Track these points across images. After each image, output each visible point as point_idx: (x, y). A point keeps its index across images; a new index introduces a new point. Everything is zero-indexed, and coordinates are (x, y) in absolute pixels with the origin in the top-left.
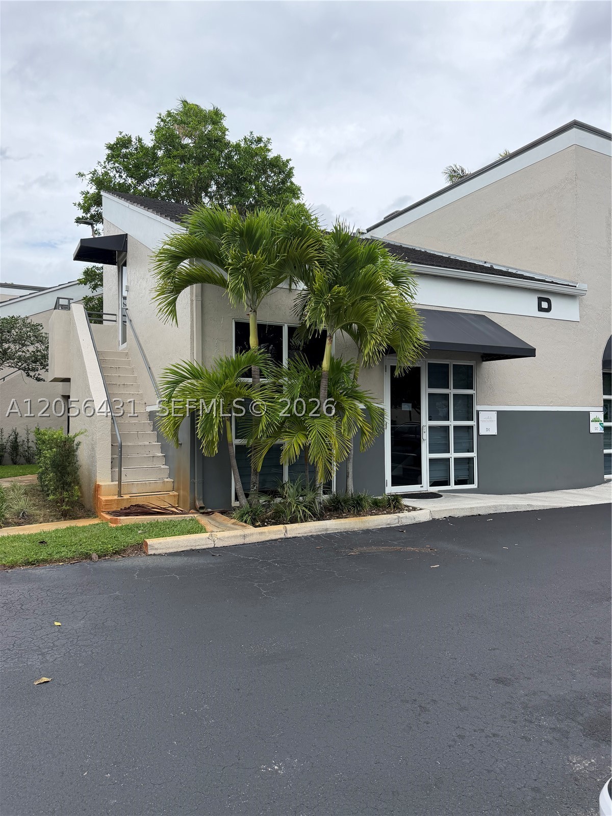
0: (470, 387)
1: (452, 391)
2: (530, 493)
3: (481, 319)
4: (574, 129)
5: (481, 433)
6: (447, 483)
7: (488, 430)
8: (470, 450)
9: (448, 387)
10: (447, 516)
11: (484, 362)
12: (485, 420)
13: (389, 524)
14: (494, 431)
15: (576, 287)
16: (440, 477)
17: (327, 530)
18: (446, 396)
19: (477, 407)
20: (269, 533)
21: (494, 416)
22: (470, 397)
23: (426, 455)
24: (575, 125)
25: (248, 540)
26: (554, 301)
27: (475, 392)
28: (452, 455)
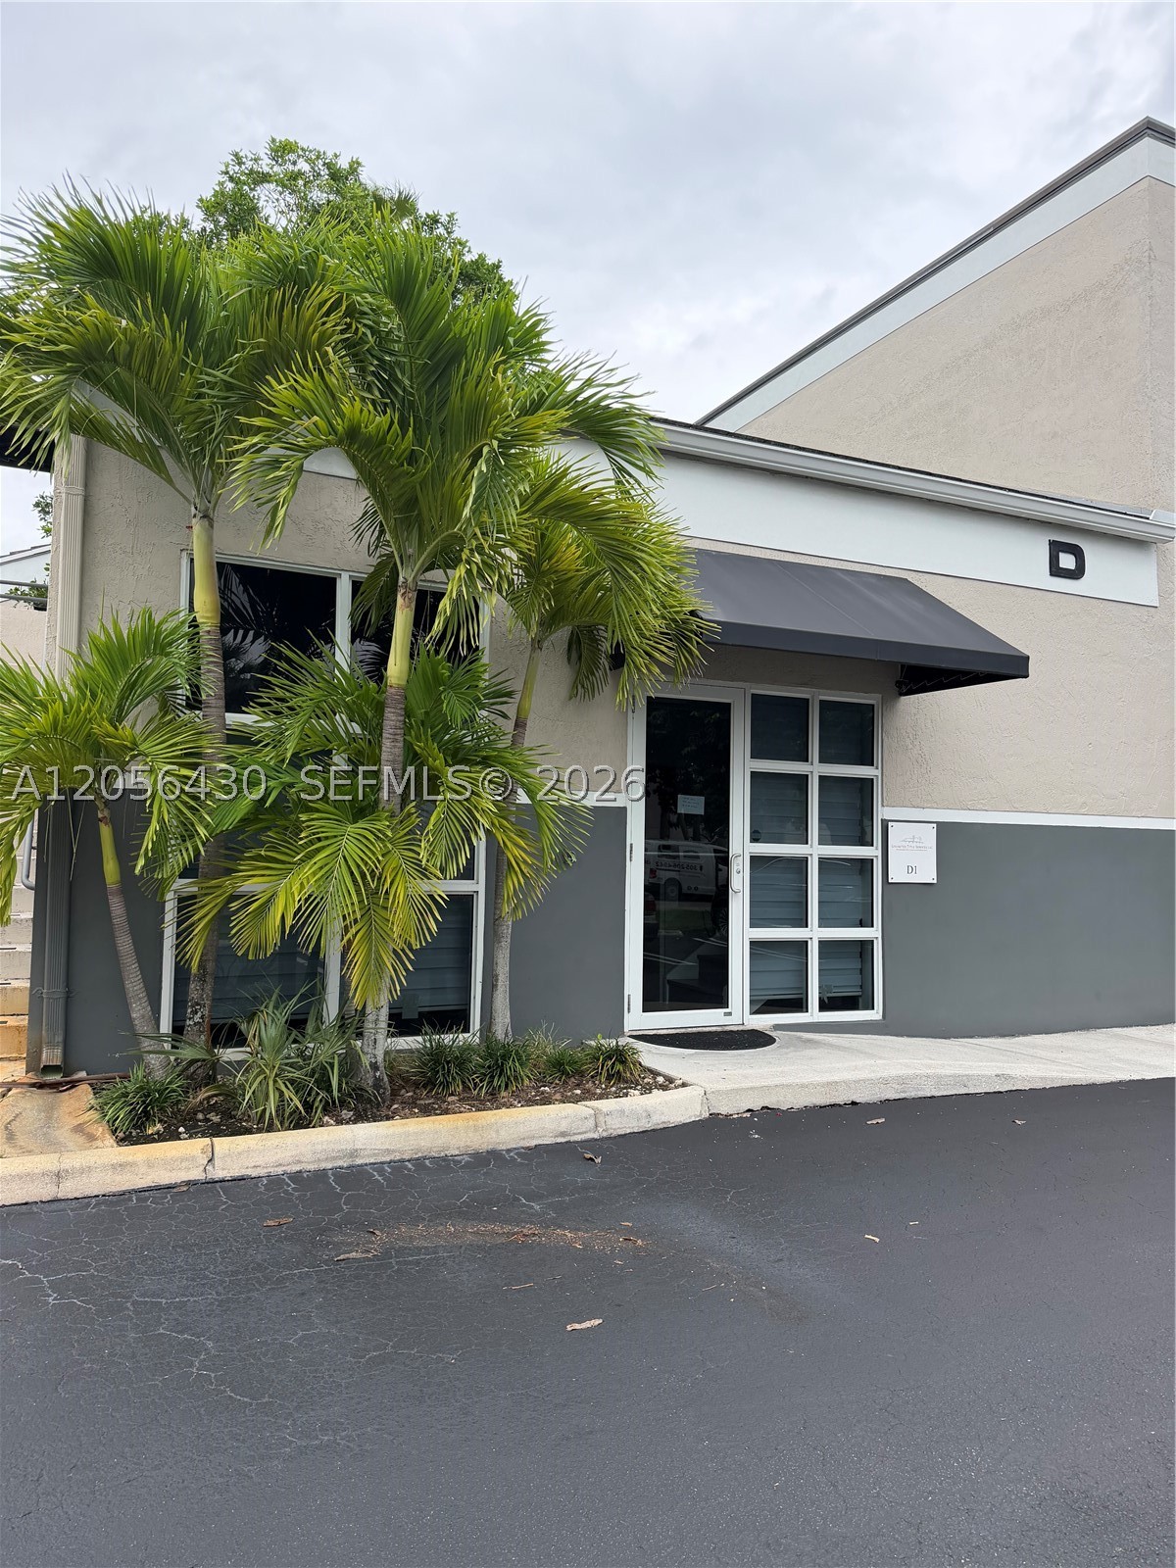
0: (868, 760)
1: (815, 769)
2: (1025, 1034)
3: (898, 586)
4: (1147, 140)
5: (895, 876)
6: (798, 1004)
7: (911, 869)
8: (866, 922)
9: (804, 757)
10: (756, 1107)
11: (903, 698)
12: (904, 843)
13: (563, 1134)
14: (928, 874)
15: (1148, 519)
16: (780, 988)
17: (354, 1153)
18: (802, 781)
19: (881, 812)
20: (150, 1165)
21: (931, 833)
22: (865, 787)
23: (741, 932)
24: (1150, 132)
25: (70, 1189)
26: (1093, 553)
27: (878, 772)
28: (814, 933)
